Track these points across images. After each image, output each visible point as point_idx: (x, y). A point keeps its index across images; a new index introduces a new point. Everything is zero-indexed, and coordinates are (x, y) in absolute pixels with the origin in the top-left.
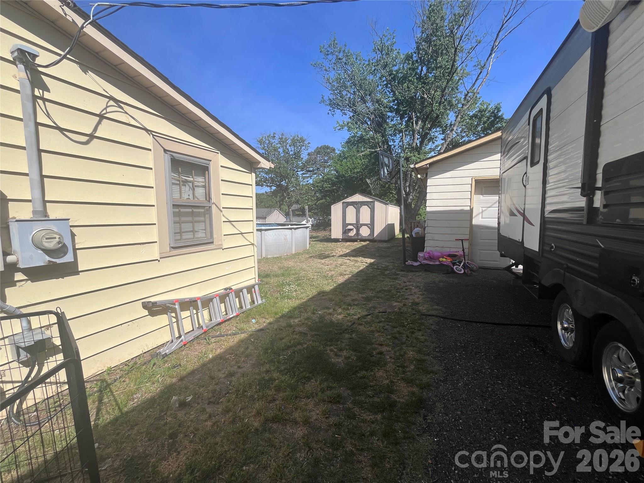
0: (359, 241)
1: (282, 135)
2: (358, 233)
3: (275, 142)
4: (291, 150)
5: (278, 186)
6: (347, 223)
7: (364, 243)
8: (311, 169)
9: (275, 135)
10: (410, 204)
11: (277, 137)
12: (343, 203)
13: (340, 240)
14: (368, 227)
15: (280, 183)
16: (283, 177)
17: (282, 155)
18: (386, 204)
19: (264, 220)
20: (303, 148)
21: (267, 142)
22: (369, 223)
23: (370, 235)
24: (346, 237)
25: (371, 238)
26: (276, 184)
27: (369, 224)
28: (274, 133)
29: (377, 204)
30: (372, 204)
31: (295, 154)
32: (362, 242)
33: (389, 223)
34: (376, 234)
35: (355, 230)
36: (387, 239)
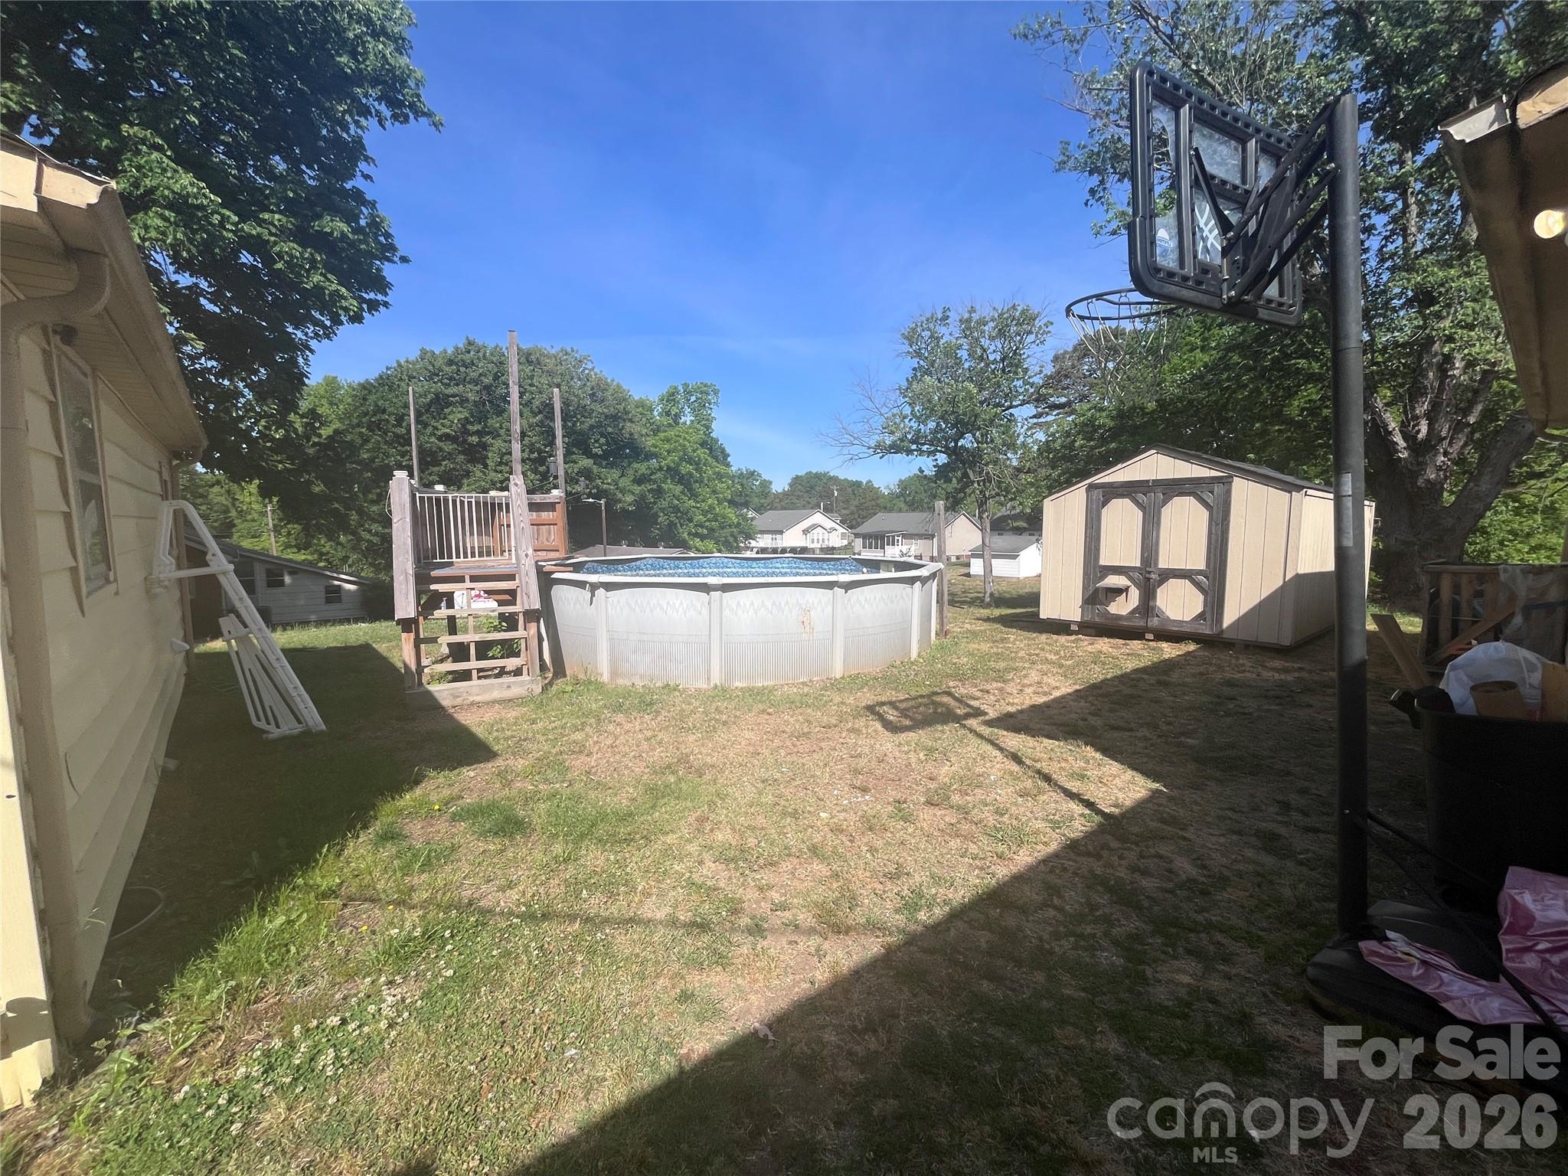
0: (1150, 636)
1: (972, 310)
2: (1147, 605)
3: (949, 334)
4: (994, 350)
5: (951, 452)
6: (1102, 562)
7: (1169, 651)
8: (1063, 400)
9: (948, 313)
10: (1436, 489)
11: (953, 316)
12: (1091, 487)
13: (1074, 627)
14: (1198, 585)
15: (956, 444)
16: (963, 426)
17: (966, 365)
18: (1289, 488)
19: (927, 541)
20: (1031, 338)
21: (926, 334)
22: (1202, 566)
23: (1201, 616)
24: (1097, 619)
25: (1206, 630)
26: (947, 447)
27: (1200, 572)
28: (946, 310)
29: (1242, 488)
30: (1218, 489)
31: (1003, 360)
32: (1164, 645)
33: (1301, 571)
34: (1229, 617)
35: (1135, 594)
36: (1286, 642)
